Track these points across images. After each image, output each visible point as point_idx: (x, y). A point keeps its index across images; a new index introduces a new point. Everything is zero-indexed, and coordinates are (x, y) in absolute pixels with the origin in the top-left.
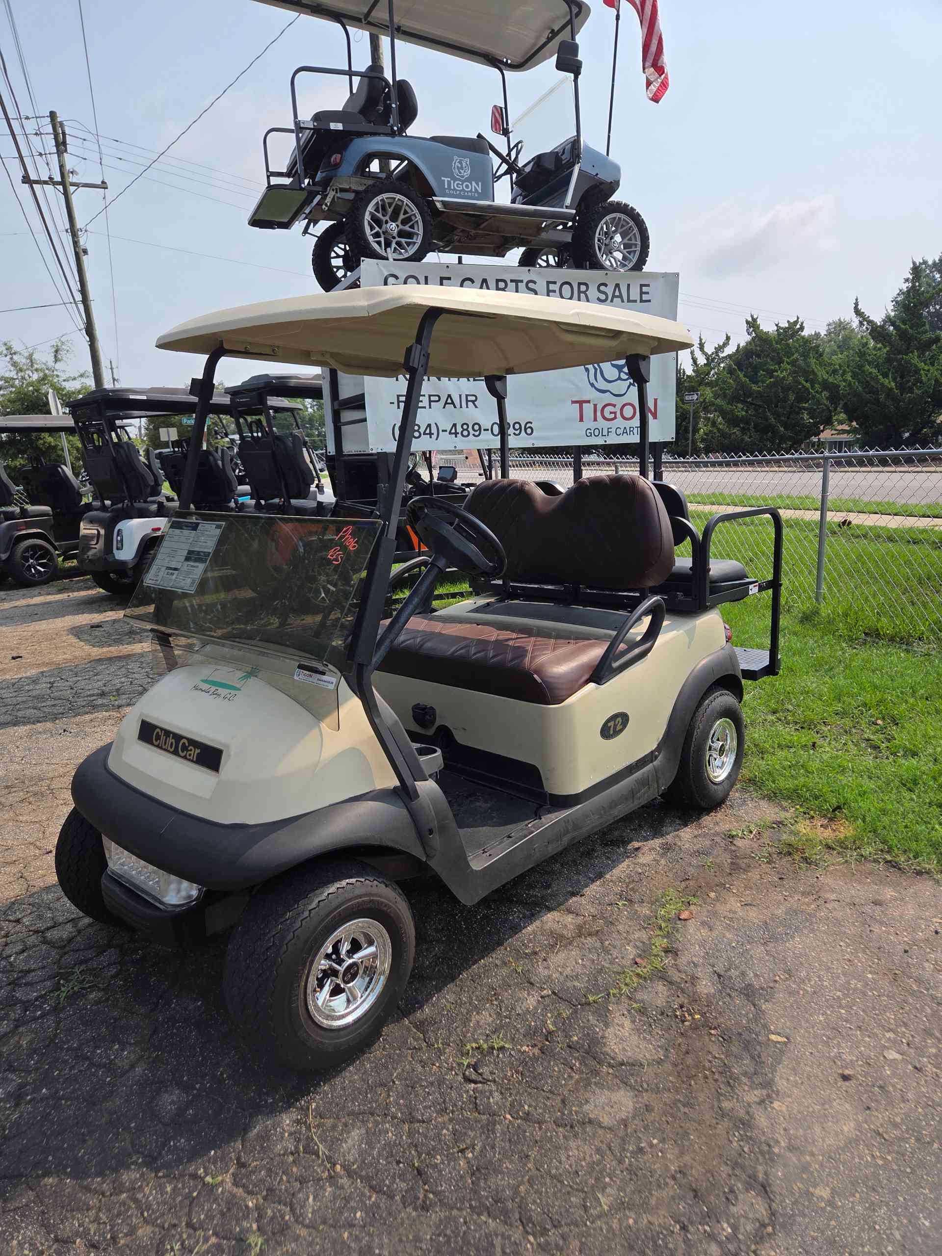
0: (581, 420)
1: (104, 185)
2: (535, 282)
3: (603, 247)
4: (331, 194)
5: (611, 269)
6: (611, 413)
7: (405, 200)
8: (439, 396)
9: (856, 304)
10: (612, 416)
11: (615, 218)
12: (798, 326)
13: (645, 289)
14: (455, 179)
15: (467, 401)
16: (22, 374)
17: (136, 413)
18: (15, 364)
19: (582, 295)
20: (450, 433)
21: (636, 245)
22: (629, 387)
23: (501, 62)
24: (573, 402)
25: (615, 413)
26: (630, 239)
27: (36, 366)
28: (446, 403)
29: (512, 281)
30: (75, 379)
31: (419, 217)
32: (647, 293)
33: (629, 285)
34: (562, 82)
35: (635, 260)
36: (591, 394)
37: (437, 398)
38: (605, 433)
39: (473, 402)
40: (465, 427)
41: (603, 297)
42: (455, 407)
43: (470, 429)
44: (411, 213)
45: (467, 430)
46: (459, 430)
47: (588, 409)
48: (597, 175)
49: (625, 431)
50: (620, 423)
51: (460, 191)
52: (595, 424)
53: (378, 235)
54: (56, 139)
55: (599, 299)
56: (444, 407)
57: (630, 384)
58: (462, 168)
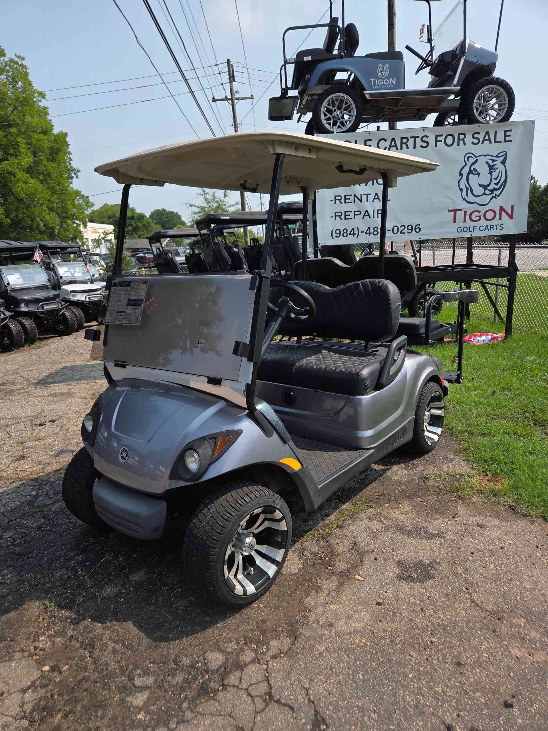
0: (455, 222)
1: (252, 97)
2: (427, 137)
3: (480, 109)
4: (306, 98)
5: (485, 122)
6: (477, 216)
7: (346, 96)
10: (478, 218)
11: (489, 88)
13: (508, 133)
14: (378, 78)
15: (378, 214)
16: (209, 204)
17: (233, 226)
18: (206, 199)
19: (461, 142)
20: (366, 233)
21: (505, 104)
22: (491, 199)
24: (450, 211)
25: (480, 217)
28: (365, 215)
29: (411, 137)
30: (233, 206)
31: (354, 105)
32: (510, 136)
33: (496, 132)
35: (503, 115)
36: (463, 205)
37: (359, 213)
38: (472, 229)
40: (376, 229)
41: (476, 141)
42: (370, 217)
43: (379, 230)
44: (349, 103)
45: (377, 231)
46: (372, 231)
47: (460, 215)
48: (477, 61)
49: (487, 228)
50: (483, 222)
51: (382, 85)
52: (465, 224)
53: (329, 119)
54: (229, 74)
55: (473, 143)
56: (363, 218)
57: (493, 197)
58: (383, 71)
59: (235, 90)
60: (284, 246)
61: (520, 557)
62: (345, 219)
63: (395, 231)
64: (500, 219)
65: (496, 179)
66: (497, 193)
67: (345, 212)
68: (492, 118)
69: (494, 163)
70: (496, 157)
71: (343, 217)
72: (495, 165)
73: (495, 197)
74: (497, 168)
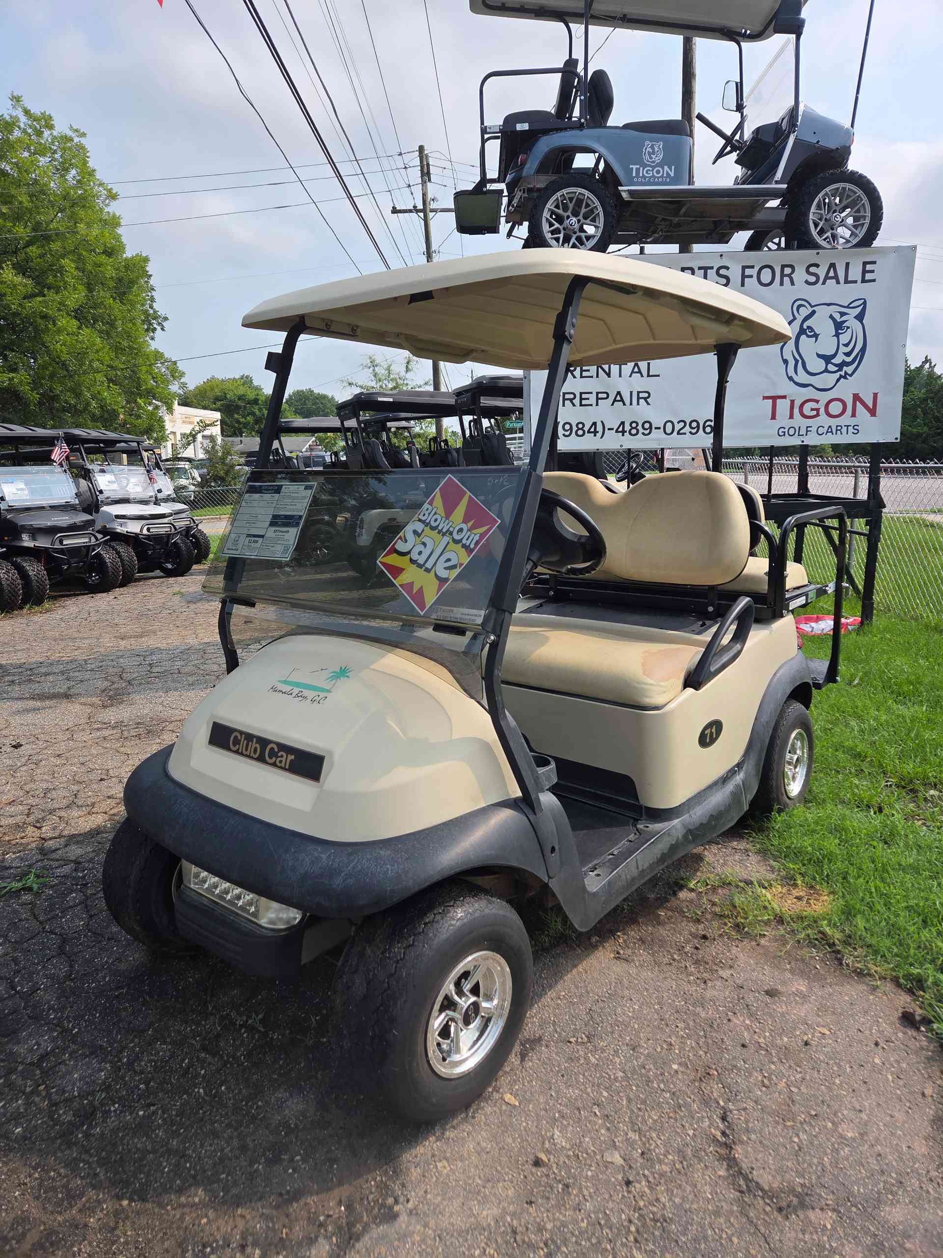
0: (773, 417)
2: (727, 268)
3: (821, 224)
4: (518, 194)
5: (829, 246)
6: (812, 410)
7: (586, 192)
8: (607, 394)
10: (815, 413)
11: (838, 189)
13: (868, 267)
14: (645, 166)
15: (639, 398)
18: (376, 375)
19: (786, 279)
20: (617, 431)
21: (864, 217)
23: (739, 34)
24: (765, 398)
25: (818, 410)
27: (392, 376)
28: (615, 400)
29: (700, 268)
31: (600, 209)
32: (873, 271)
33: (847, 264)
34: (786, 47)
35: (861, 235)
36: (788, 389)
37: (605, 396)
38: (803, 432)
39: (645, 399)
40: (634, 425)
41: (812, 279)
42: (624, 404)
43: (640, 427)
44: (592, 206)
45: (636, 428)
46: (627, 428)
47: (783, 406)
48: (818, 142)
49: (830, 430)
50: (823, 419)
51: (650, 177)
52: (791, 423)
53: (557, 231)
54: (422, 170)
55: (807, 282)
56: (612, 404)
57: (841, 377)
58: (653, 153)
59: (430, 196)
60: (482, 451)
61: (839, 1066)
62: (581, 405)
63: (669, 430)
64: (854, 415)
65: (846, 345)
66: (849, 369)
67: (581, 394)
68: (842, 241)
69: (844, 318)
70: (848, 307)
71: (577, 401)
72: (845, 321)
73: (845, 377)
74: (848, 328)
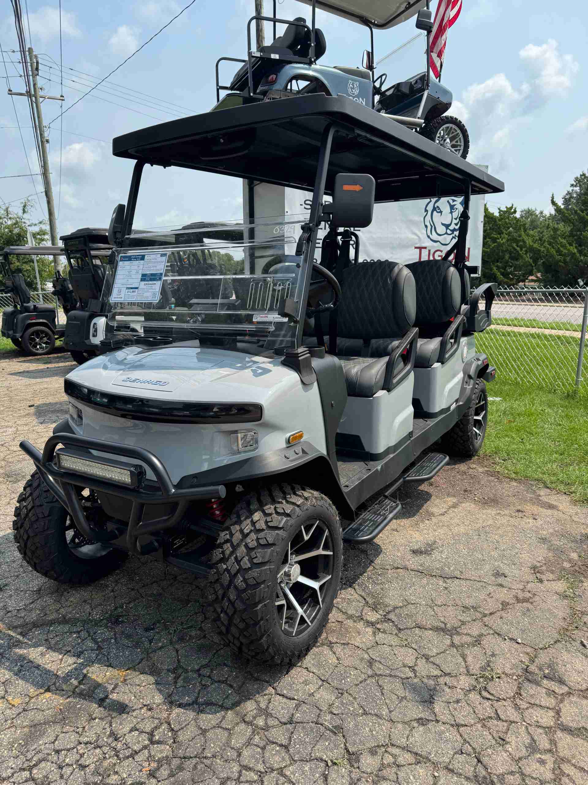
1: (62, 98)
6: (439, 256)
9: (553, 198)
11: (448, 127)
12: (513, 210)
14: (349, 95)
22: (452, 239)
23: (371, 23)
24: (416, 248)
25: (443, 256)
26: (457, 142)
27: (10, 216)
30: (36, 225)
34: (419, 36)
36: (428, 243)
47: (425, 253)
48: (438, 98)
57: (453, 237)
58: (354, 88)
59: (39, 85)
65: (456, 219)
66: (456, 233)
69: (454, 203)
72: (455, 205)
73: (455, 238)
74: (457, 209)
